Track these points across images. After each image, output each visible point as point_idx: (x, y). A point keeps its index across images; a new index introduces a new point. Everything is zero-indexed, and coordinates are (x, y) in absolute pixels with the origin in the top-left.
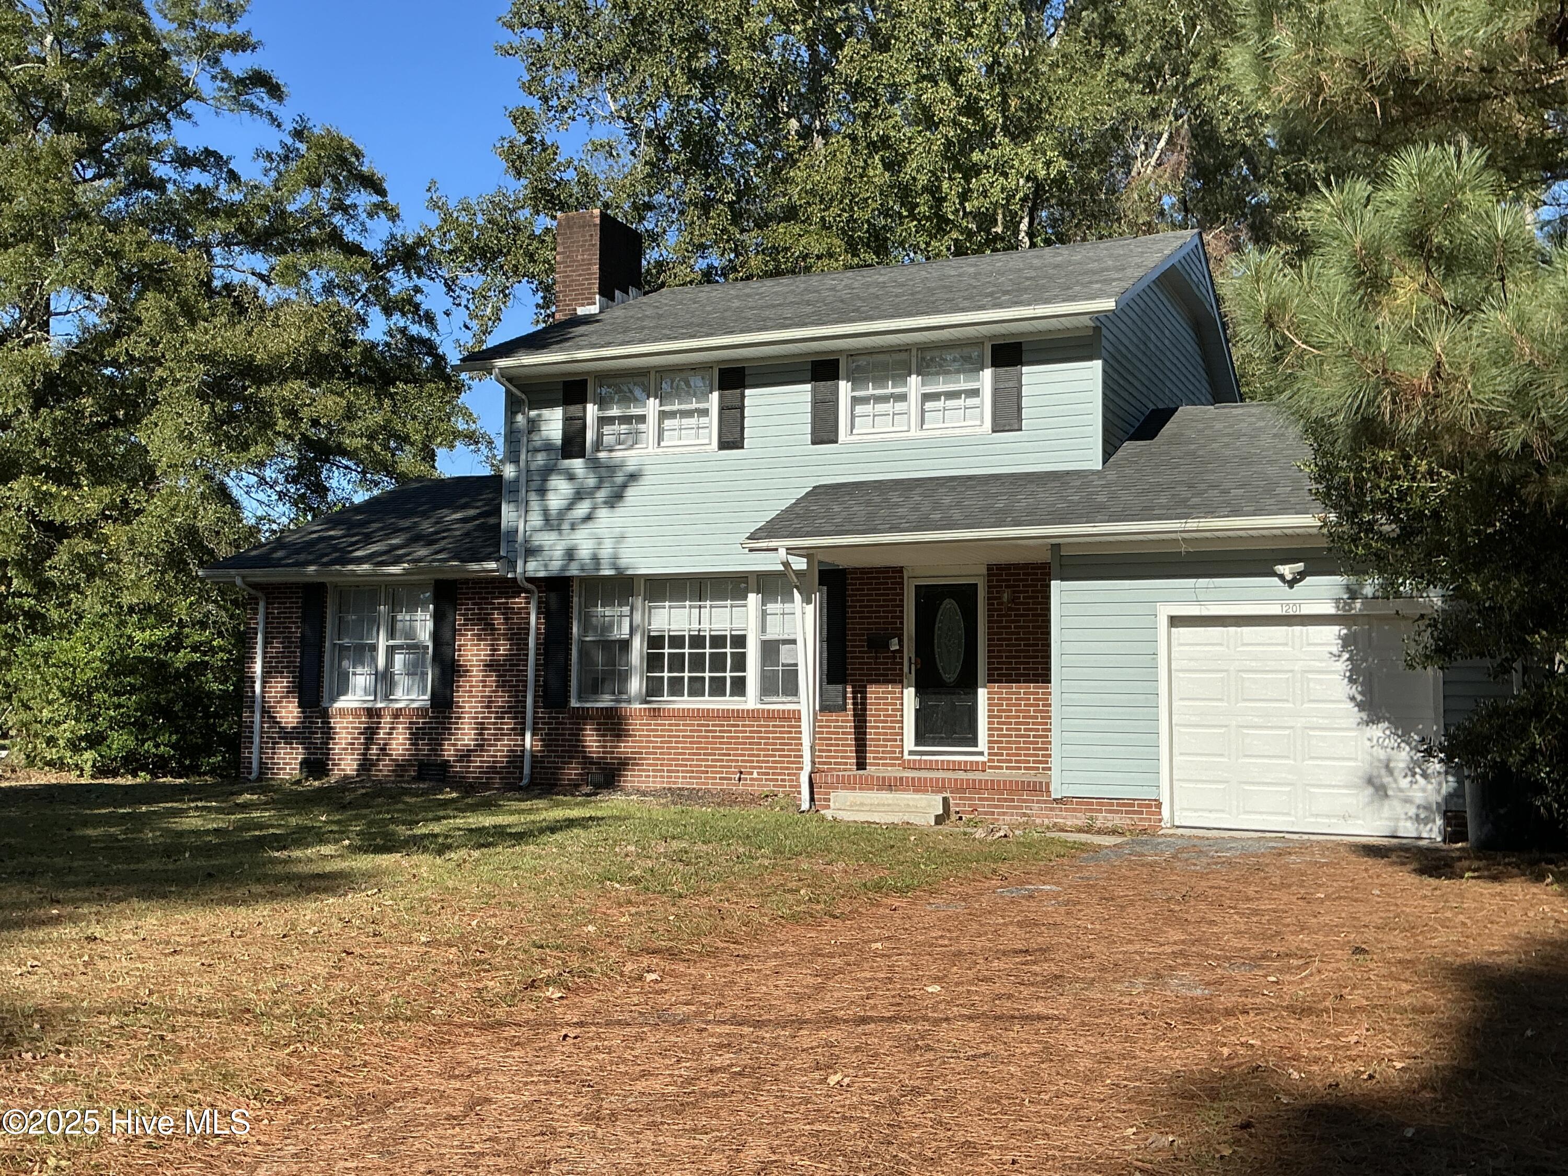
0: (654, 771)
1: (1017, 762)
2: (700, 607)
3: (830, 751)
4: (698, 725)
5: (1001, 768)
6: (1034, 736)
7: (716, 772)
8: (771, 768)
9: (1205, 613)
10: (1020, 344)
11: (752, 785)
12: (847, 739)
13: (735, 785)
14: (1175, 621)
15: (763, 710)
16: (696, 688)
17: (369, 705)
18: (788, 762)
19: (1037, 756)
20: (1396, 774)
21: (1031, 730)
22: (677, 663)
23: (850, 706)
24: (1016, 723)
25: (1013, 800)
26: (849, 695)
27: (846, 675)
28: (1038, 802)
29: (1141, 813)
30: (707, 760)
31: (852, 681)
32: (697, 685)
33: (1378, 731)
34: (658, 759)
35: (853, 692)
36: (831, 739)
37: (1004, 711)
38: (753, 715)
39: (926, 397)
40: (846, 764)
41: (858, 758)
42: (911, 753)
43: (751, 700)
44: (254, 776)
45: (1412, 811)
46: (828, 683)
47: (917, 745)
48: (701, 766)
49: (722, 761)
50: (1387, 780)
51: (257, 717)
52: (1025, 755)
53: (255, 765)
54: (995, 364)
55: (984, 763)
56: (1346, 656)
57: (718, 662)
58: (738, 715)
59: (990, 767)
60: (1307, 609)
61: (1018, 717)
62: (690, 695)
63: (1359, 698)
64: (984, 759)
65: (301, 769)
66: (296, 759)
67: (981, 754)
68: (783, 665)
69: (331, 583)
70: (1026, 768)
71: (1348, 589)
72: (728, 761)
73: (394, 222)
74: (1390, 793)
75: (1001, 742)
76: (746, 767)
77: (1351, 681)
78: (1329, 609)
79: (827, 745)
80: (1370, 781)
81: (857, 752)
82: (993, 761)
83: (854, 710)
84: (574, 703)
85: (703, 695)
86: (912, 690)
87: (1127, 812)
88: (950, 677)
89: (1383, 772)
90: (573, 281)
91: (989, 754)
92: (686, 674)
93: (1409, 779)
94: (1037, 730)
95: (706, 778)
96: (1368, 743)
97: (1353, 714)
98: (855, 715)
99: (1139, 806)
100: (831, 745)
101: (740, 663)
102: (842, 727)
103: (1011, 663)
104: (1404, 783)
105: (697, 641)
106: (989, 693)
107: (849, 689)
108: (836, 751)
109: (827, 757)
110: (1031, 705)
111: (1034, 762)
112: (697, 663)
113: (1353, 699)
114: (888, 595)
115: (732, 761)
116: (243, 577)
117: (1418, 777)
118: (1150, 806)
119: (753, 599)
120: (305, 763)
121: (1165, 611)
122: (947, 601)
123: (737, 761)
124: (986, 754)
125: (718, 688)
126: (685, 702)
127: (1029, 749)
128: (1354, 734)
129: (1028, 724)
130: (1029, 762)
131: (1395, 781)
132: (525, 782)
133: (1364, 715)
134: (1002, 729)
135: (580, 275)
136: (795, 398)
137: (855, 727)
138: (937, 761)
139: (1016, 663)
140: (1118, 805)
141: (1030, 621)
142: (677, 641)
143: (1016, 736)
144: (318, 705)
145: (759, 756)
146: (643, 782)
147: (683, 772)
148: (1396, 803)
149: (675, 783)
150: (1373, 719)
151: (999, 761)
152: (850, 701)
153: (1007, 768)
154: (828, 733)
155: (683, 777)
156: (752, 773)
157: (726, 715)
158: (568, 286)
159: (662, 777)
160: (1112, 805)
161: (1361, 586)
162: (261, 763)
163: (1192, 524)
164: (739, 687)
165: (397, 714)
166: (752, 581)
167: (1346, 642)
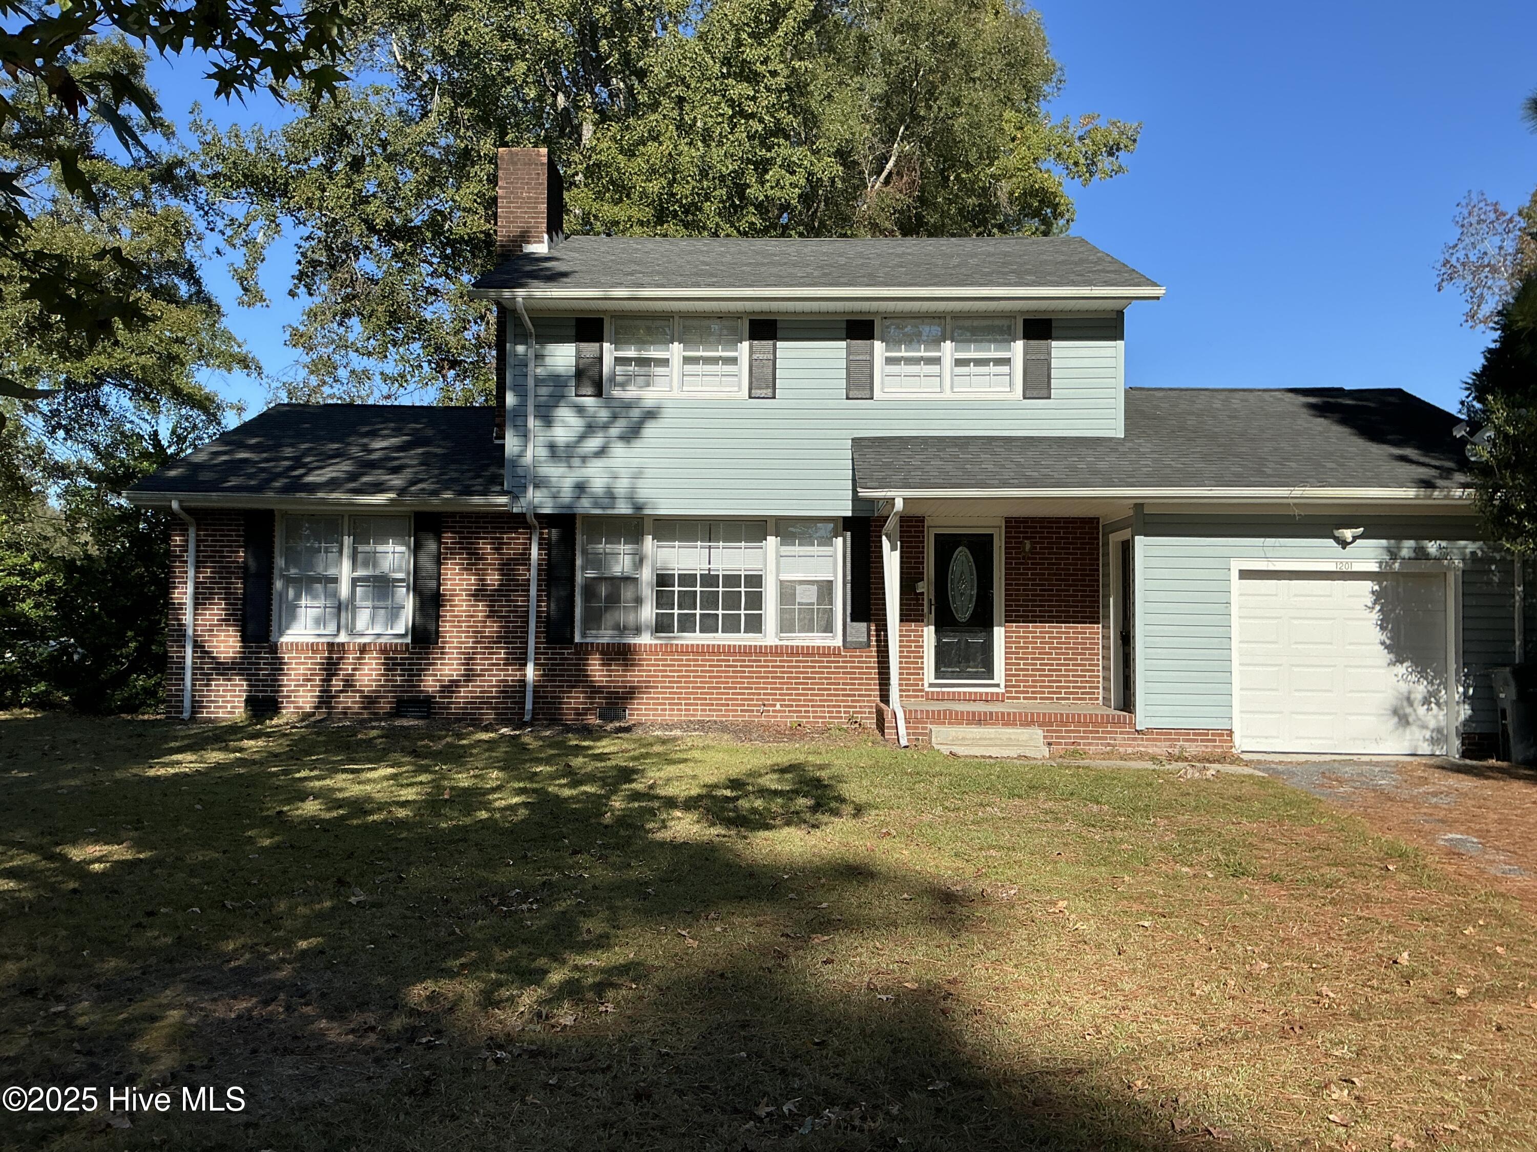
0: (670, 704)
1: (1033, 692)
2: (710, 547)
3: (854, 684)
4: (718, 661)
5: (1019, 698)
6: (1049, 670)
7: (738, 705)
8: (794, 700)
9: (1271, 567)
10: (1049, 321)
11: (776, 717)
12: (871, 673)
13: (757, 717)
14: (1245, 575)
15: (782, 646)
16: (709, 625)
17: (329, 640)
18: (812, 695)
19: (1052, 687)
20: (1416, 704)
21: (1046, 665)
22: (688, 600)
23: (874, 643)
24: (1033, 659)
25: (1098, 732)
26: (873, 633)
27: (870, 615)
28: (1121, 733)
29: (1215, 741)
30: (728, 694)
31: (875, 620)
32: (710, 622)
33: (1401, 669)
34: (675, 693)
35: (877, 630)
36: (855, 673)
37: (1021, 648)
38: (776, 651)
39: (959, 362)
40: (870, 696)
41: (881, 690)
42: (931, 685)
43: (770, 636)
44: (186, 715)
45: (1428, 734)
46: (853, 620)
47: (936, 678)
48: (721, 699)
49: (744, 694)
50: (1408, 710)
51: (189, 650)
52: (1041, 687)
53: (187, 703)
54: (1027, 336)
55: (1003, 694)
56: (1378, 607)
57: (732, 601)
58: (760, 651)
59: (1008, 698)
60: (1358, 567)
61: (1035, 653)
62: (701, 631)
63: (1388, 642)
64: (1002, 690)
65: (246, 706)
66: (240, 696)
67: (998, 685)
68: (799, 604)
69: (281, 510)
70: (1041, 698)
71: (1389, 550)
72: (749, 694)
73: (168, 139)
74: (1411, 719)
75: (1019, 675)
76: (768, 700)
77: (1382, 628)
78: (1373, 567)
79: (851, 679)
80: (1395, 712)
81: (880, 684)
82: (1011, 692)
83: (878, 646)
84: (577, 639)
85: (717, 631)
86: (932, 628)
87: (1202, 741)
88: (963, 616)
89: (1405, 703)
90: (517, 217)
91: (1006, 686)
92: (698, 612)
93: (1426, 707)
94: (1052, 665)
95: (726, 711)
96: (1396, 679)
97: (1385, 657)
98: (878, 652)
99: (1213, 735)
100: (855, 679)
101: (756, 601)
102: (866, 662)
103: (1027, 606)
104: (1422, 710)
105: (710, 579)
106: (1006, 632)
107: (873, 628)
108: (859, 684)
109: (850, 690)
110: (1046, 643)
111: (1049, 693)
112: (710, 600)
113: (1383, 643)
114: (911, 542)
115: (753, 694)
116: (180, 501)
117: (1433, 705)
118: (1222, 735)
119: (772, 541)
120: (250, 702)
121: (1237, 566)
122: (960, 549)
123: (759, 694)
124: (1003, 685)
125: (732, 625)
126: (696, 638)
127: (1044, 681)
128: (1382, 671)
129: (1043, 659)
130: (1044, 693)
131: (1415, 710)
132: (527, 718)
133: (1392, 656)
134: (1019, 664)
135: (526, 213)
136: (829, 354)
137: (879, 662)
138: (959, 693)
139: (1033, 606)
140: (1194, 734)
141: (1045, 569)
142: (687, 579)
143: (1033, 670)
144: (268, 641)
145: (782, 689)
146: (660, 715)
147: (702, 705)
148: (1414, 728)
149: (693, 716)
150: (1400, 660)
151: (1016, 692)
152: (874, 639)
153: (1025, 698)
154: (851, 667)
155: (702, 710)
156: (775, 705)
157: (747, 651)
158: (512, 222)
159: (680, 710)
160: (1189, 734)
161: (1399, 548)
162: (193, 702)
163: (1298, 492)
164: (755, 624)
165: (363, 649)
166: (771, 526)
167: (1378, 596)
